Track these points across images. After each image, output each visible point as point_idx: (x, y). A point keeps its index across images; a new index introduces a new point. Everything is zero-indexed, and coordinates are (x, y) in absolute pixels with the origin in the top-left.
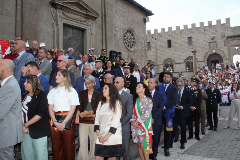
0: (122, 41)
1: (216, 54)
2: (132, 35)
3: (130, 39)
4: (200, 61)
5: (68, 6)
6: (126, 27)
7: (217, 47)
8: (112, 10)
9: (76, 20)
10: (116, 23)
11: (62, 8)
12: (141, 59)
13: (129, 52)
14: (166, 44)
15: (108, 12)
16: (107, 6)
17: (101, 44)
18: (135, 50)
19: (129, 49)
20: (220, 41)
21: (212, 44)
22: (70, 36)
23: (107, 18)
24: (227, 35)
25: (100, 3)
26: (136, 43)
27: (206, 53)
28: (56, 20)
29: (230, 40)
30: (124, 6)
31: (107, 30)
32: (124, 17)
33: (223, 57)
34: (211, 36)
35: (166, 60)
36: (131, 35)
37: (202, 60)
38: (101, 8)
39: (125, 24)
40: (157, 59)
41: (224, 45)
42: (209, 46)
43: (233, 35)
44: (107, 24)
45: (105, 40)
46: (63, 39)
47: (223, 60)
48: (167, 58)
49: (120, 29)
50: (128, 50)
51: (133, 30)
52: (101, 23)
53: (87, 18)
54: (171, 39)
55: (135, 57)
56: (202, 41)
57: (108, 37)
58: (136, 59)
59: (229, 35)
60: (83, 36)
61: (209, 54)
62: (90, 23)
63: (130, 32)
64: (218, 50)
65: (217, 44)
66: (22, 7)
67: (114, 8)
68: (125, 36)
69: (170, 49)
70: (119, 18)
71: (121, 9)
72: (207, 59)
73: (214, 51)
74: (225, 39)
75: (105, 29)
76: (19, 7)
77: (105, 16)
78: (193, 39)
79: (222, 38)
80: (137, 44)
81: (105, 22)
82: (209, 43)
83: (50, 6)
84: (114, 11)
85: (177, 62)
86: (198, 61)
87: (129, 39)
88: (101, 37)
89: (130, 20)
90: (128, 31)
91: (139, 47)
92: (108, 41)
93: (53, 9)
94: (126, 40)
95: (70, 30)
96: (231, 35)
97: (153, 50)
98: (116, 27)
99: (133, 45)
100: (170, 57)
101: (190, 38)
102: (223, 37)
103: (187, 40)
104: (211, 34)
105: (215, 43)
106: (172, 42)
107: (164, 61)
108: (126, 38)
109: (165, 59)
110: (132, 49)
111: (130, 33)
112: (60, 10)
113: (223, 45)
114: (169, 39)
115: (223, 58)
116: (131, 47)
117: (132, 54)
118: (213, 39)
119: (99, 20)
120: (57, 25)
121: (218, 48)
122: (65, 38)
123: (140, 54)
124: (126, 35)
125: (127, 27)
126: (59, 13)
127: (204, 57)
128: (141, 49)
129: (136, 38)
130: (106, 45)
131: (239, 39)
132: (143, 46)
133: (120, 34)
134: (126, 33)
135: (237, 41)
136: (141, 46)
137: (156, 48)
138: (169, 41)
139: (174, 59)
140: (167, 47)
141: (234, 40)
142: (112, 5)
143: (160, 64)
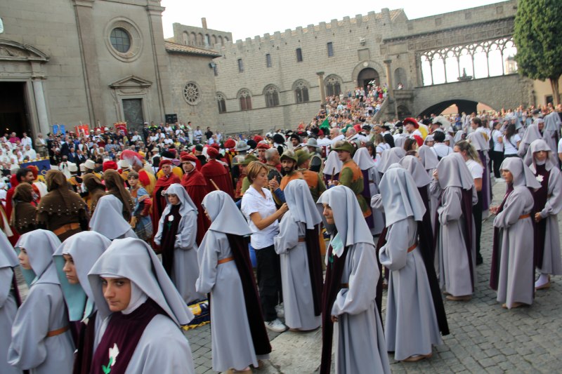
0: (182, 98)
1: (369, 69)
2: (195, 87)
3: (193, 93)
4: (347, 80)
5: (124, 85)
6: (185, 82)
7: (370, 57)
8: (167, 71)
9: (133, 93)
10: (173, 82)
11: (119, 87)
12: (208, 111)
13: (192, 107)
14: (294, 56)
15: (163, 74)
16: (161, 69)
17: (159, 108)
18: (199, 104)
19: (191, 103)
20: (375, 47)
21: (362, 52)
22: (129, 107)
23: (162, 80)
24: (384, 37)
26: (200, 94)
27: (355, 68)
28: (116, 99)
29: (389, 46)
31: (163, 93)
32: (182, 71)
33: (381, 73)
34: (361, 39)
35: (295, 83)
36: (193, 87)
37: (350, 80)
39: (184, 79)
40: (282, 82)
41: (381, 54)
42: (359, 55)
43: (393, 36)
45: (162, 103)
46: (125, 112)
47: (381, 78)
48: (297, 79)
49: (178, 86)
50: (190, 105)
51: (195, 82)
52: (156, 87)
53: (141, 88)
54: (301, 47)
55: (200, 110)
56: (348, 48)
57: (164, 100)
59: (388, 38)
60: (141, 104)
61: (360, 69)
62: (146, 92)
63: (192, 84)
64: (373, 61)
65: (369, 53)
67: (169, 67)
68: (185, 91)
69: (300, 63)
70: (177, 75)
71: (177, 64)
72: (356, 78)
73: (366, 65)
74: (382, 43)
75: (162, 92)
76: (89, 98)
77: (160, 79)
78: (334, 45)
79: (377, 42)
80: (201, 96)
81: (160, 85)
82: (359, 50)
83: (110, 89)
84: (169, 70)
85: (312, 85)
86: (344, 81)
87: (191, 93)
88: (158, 101)
89: (190, 72)
90: (189, 85)
91: (205, 98)
92: (165, 104)
93: (112, 91)
94: (188, 94)
95: (130, 102)
96: (390, 37)
97: (275, 66)
98: (173, 86)
99: (196, 98)
100: (302, 78)
101: (330, 44)
102: (379, 40)
103: (325, 47)
104: (362, 36)
105: (367, 51)
106: (303, 51)
107: (293, 85)
108: (186, 93)
109: (294, 81)
110: (196, 103)
112: (119, 90)
113: (379, 53)
114: (298, 47)
115: (380, 75)
116: (194, 100)
117: (196, 107)
118: (364, 44)
119: (154, 86)
120: (117, 102)
121: (373, 59)
122: (126, 110)
123: (207, 105)
124: (187, 90)
125: (187, 81)
126: (118, 92)
127: (353, 73)
128: (207, 100)
129: (199, 89)
130: (164, 107)
131: (401, 43)
132: (210, 95)
133: (178, 91)
134: (186, 88)
135: (399, 46)
136: (207, 96)
137: (280, 64)
138: (299, 51)
139: (308, 80)
140: (296, 61)
141: (394, 45)
142: (166, 66)
143: (287, 89)
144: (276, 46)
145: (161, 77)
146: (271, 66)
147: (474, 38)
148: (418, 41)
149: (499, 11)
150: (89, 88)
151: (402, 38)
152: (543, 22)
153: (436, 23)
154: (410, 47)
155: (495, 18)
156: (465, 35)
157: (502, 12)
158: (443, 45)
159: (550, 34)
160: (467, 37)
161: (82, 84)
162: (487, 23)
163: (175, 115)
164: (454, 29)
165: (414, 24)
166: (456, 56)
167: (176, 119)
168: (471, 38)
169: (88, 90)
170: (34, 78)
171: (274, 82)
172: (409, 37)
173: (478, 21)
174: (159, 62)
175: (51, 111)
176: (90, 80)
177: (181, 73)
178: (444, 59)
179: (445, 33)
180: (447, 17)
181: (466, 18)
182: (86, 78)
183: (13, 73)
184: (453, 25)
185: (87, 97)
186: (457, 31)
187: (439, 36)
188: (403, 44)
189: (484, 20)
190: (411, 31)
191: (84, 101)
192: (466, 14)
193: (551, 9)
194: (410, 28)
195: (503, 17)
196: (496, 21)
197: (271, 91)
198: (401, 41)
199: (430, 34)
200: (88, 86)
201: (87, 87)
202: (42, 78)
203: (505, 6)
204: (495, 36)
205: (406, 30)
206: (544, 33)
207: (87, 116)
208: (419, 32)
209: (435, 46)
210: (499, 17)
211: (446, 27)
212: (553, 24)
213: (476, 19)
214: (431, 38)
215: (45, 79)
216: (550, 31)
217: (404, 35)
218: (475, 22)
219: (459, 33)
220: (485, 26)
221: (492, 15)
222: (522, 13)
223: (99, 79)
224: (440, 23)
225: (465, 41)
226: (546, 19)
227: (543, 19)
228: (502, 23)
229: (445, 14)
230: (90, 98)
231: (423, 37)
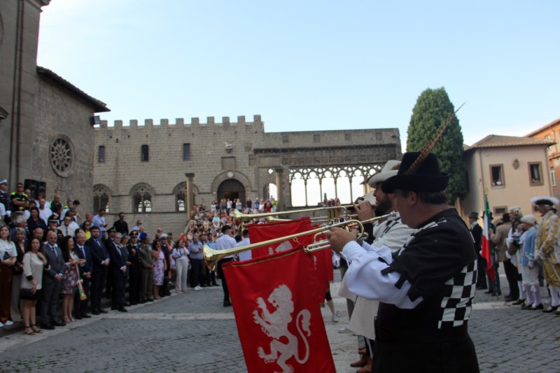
0: (47, 160)
1: (233, 181)
2: (67, 147)
3: (63, 156)
4: (205, 191)
6: (56, 134)
7: (236, 167)
8: (32, 104)
10: (37, 127)
12: (80, 192)
13: (59, 179)
14: (138, 153)
15: (25, 107)
16: (24, 96)
17: (8, 165)
18: (71, 176)
19: (60, 173)
20: (242, 156)
21: (227, 161)
23: (22, 118)
24: (255, 146)
25: (11, 89)
26: (73, 162)
27: (216, 178)
29: (260, 157)
30: (55, 95)
31: (22, 140)
32: (53, 114)
33: (247, 186)
34: (227, 145)
35: (136, 187)
36: (64, 147)
37: (209, 191)
38: (11, 99)
39: (54, 128)
40: (116, 182)
41: (250, 165)
42: (222, 163)
43: (266, 147)
44: (22, 130)
47: (247, 193)
48: (138, 182)
49: (45, 137)
50: (58, 175)
51: (69, 140)
52: (9, 126)
54: (149, 143)
55: (70, 188)
56: (209, 153)
57: (21, 153)
58: (71, 190)
59: (259, 148)
61: (222, 179)
63: (64, 142)
64: (239, 172)
65: (236, 162)
67: (36, 99)
68: (53, 150)
69: (145, 164)
70: (45, 117)
71: (49, 100)
72: (216, 189)
73: (230, 175)
74: (251, 153)
75: (18, 138)
77: (19, 114)
78: (192, 147)
79: (246, 151)
80: (75, 164)
81: (18, 125)
82: (223, 158)
84: (36, 104)
85: (158, 192)
86: (201, 191)
87: (61, 155)
88: (7, 152)
89: (65, 121)
90: (59, 140)
91: (79, 170)
92: (22, 160)
94: (55, 156)
96: (262, 147)
97: (110, 163)
98: (37, 134)
99: (66, 166)
100: (144, 181)
101: (186, 146)
102: (248, 149)
103: (180, 149)
104: (227, 141)
105: (233, 160)
106: (151, 150)
107: (132, 189)
108: (54, 153)
109: (134, 184)
110: (65, 174)
111: (63, 144)
113: (248, 164)
114: (144, 143)
115: (246, 189)
116: (63, 170)
117: (64, 181)
118: (229, 151)
121: (238, 170)
123: (80, 182)
124: (56, 148)
125: (58, 133)
127: (213, 184)
128: (81, 173)
129: (73, 152)
130: (17, 166)
131: (274, 156)
132: (86, 167)
133: (44, 146)
134: (55, 145)
135: (272, 159)
136: (82, 168)
137: (117, 160)
138: (145, 149)
139: (153, 185)
140: (139, 160)
141: (266, 157)
142: (33, 95)
143: (123, 193)
144: (115, 137)
145: (22, 111)
146: (104, 162)
147: (353, 161)
148: (294, 156)
149: (379, 138)
151: (276, 150)
152: (442, 150)
153: (314, 140)
154: (285, 161)
155: (374, 143)
156: (344, 156)
157: (381, 139)
158: (321, 164)
159: (449, 162)
160: (348, 159)
162: (368, 147)
163: (43, 184)
164: (334, 148)
165: (291, 137)
166: (334, 177)
167: (44, 191)
168: (350, 160)
171: (106, 183)
172: (284, 150)
173: (358, 144)
174: (23, 82)
177: (51, 117)
178: (320, 180)
179: (324, 152)
180: (326, 135)
181: (346, 139)
184: (332, 144)
186: (336, 151)
187: (317, 154)
188: (277, 156)
189: (363, 143)
190: (287, 144)
192: (346, 135)
193: (448, 139)
194: (286, 141)
195: (382, 143)
196: (375, 146)
197: (100, 194)
198: (274, 154)
199: (307, 149)
203: (384, 133)
204: (375, 161)
205: (281, 142)
206: (442, 161)
208: (296, 146)
209: (313, 164)
210: (379, 143)
211: (325, 145)
212: (451, 152)
213: (355, 141)
214: (308, 154)
216: (448, 160)
217: (279, 147)
218: (355, 144)
219: (339, 153)
220: (364, 150)
221: (372, 140)
222: (417, 139)
224: (319, 140)
225: (345, 163)
226: (444, 147)
227: (441, 147)
228: (381, 149)
229: (324, 132)
231: (299, 152)
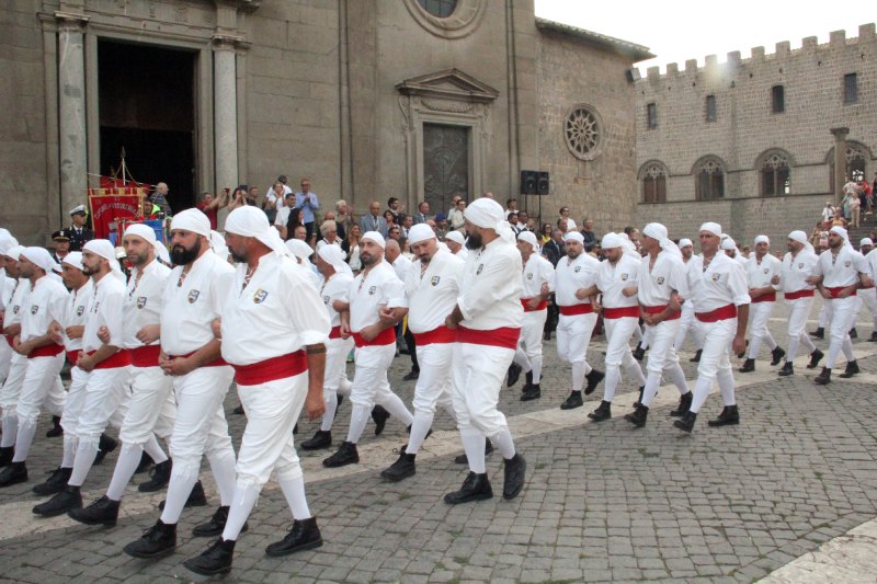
0: (561, 140)
2: (592, 119)
3: (585, 132)
5: (430, 88)
6: (570, 104)
8: (534, 72)
9: (452, 113)
10: (544, 100)
11: (419, 93)
12: (615, 178)
13: (580, 164)
14: (766, 100)
15: (523, 77)
16: (521, 65)
17: (507, 154)
18: (598, 158)
19: (580, 155)
22: (438, 144)
23: (519, 91)
25: (504, 59)
26: (602, 138)
28: (409, 119)
30: (567, 52)
31: (521, 121)
32: (566, 79)
35: (764, 155)
36: (586, 119)
38: (505, 72)
39: (568, 97)
44: (522, 108)
45: (515, 144)
46: (425, 153)
48: (768, 147)
49: (556, 111)
50: (577, 158)
51: (594, 109)
52: (505, 105)
53: (473, 102)
54: (784, 82)
55: (598, 175)
57: (522, 138)
58: (600, 177)
60: (466, 141)
62: (481, 113)
63: (585, 113)
66: (349, 107)
67: (539, 65)
68: (569, 126)
69: (780, 117)
70: (554, 84)
71: (557, 60)
75: (517, 120)
76: (345, 109)
77: (515, 89)
78: (860, 80)
80: (604, 141)
81: (516, 103)
83: (398, 93)
84: (540, 71)
85: (799, 162)
87: (582, 131)
88: (505, 138)
89: (585, 84)
90: (578, 112)
91: (611, 149)
92: (523, 146)
93: (402, 100)
94: (574, 133)
95: (440, 133)
97: (724, 120)
98: (543, 109)
99: (592, 144)
100: (777, 145)
101: (850, 78)
103: (838, 84)
106: (788, 92)
107: (758, 159)
108: (571, 130)
109: (761, 151)
110: (589, 156)
111: (585, 117)
112: (417, 99)
114: (777, 83)
116: (586, 150)
117: (588, 166)
119: (501, 102)
120: (411, 128)
122: (428, 149)
123: (614, 164)
124: (573, 123)
125: (575, 102)
126: (416, 103)
128: (615, 152)
129: (600, 125)
130: (518, 154)
132: (623, 142)
133: (554, 123)
134: (572, 118)
136: (617, 145)
137: (733, 116)
138: (778, 92)
139: (791, 151)
140: (769, 111)
142: (532, 61)
143: (744, 167)
144: (729, 80)
145: (518, 84)
150: (348, 85)
161: (332, 74)
163: (545, 174)
167: (546, 184)
169: (345, 88)
170: (218, 42)
174: (517, 47)
175: (246, 129)
176: (351, 65)
177: (563, 83)
182: (345, 59)
183: (171, 24)
185: (340, 107)
191: (332, 115)
197: (710, 169)
200: (345, 80)
201: (344, 82)
202: (236, 44)
207: (337, 152)
215: (246, 49)
223: (376, 67)
230: (347, 108)
